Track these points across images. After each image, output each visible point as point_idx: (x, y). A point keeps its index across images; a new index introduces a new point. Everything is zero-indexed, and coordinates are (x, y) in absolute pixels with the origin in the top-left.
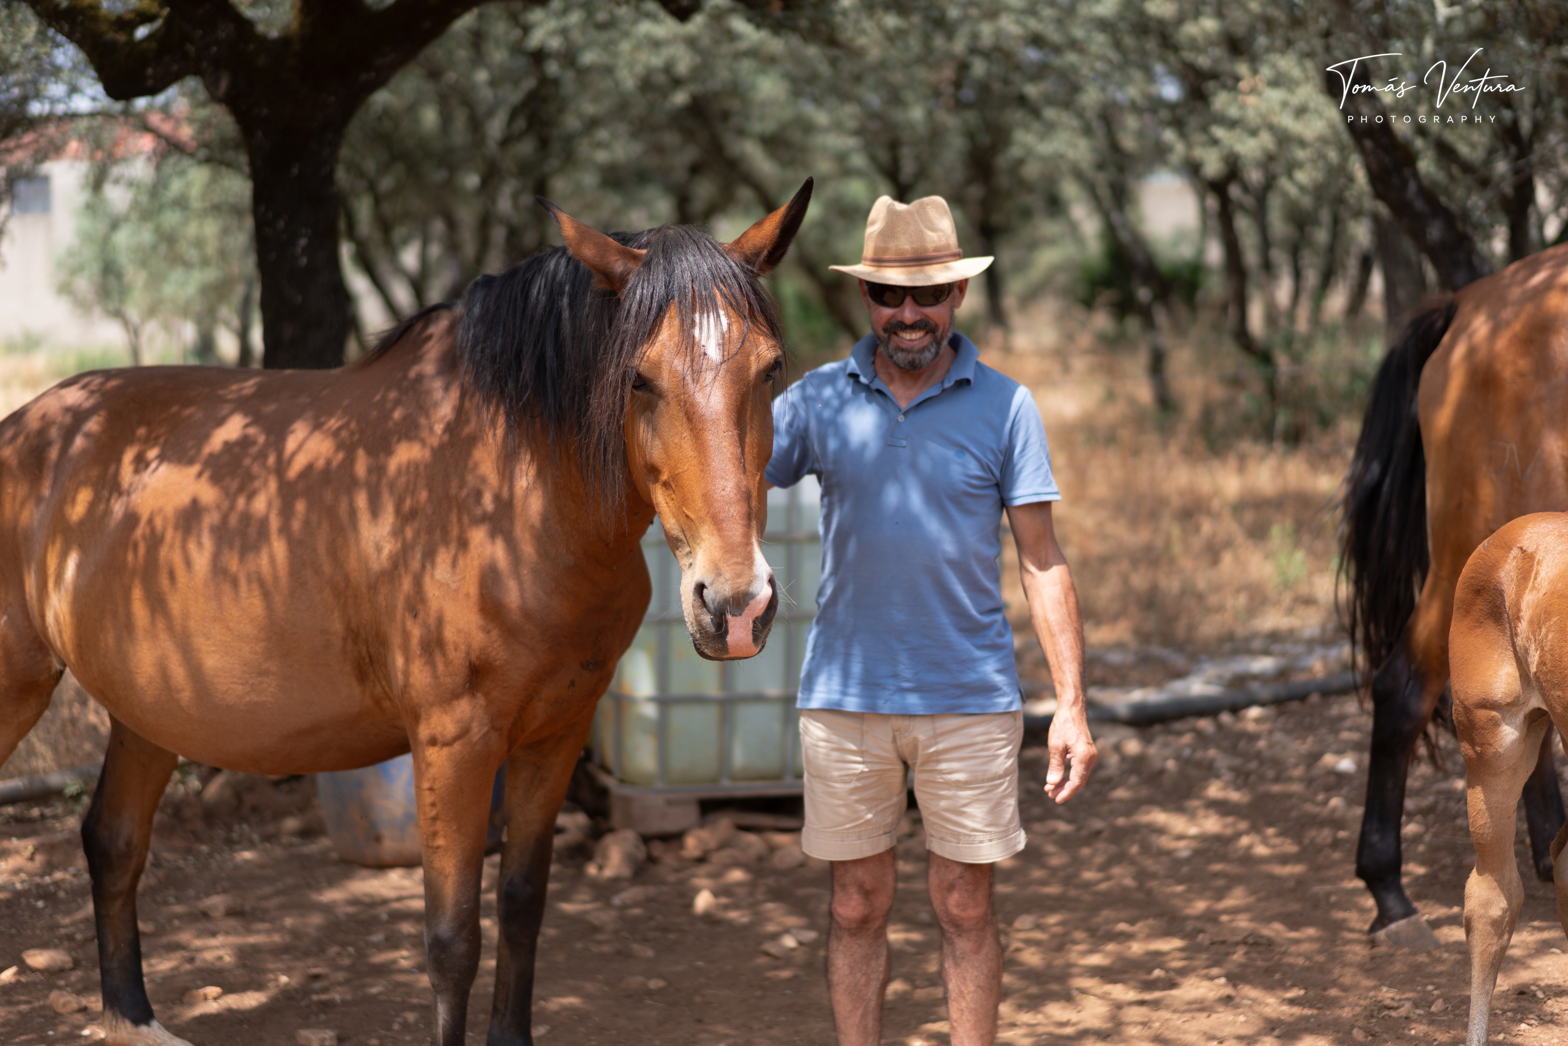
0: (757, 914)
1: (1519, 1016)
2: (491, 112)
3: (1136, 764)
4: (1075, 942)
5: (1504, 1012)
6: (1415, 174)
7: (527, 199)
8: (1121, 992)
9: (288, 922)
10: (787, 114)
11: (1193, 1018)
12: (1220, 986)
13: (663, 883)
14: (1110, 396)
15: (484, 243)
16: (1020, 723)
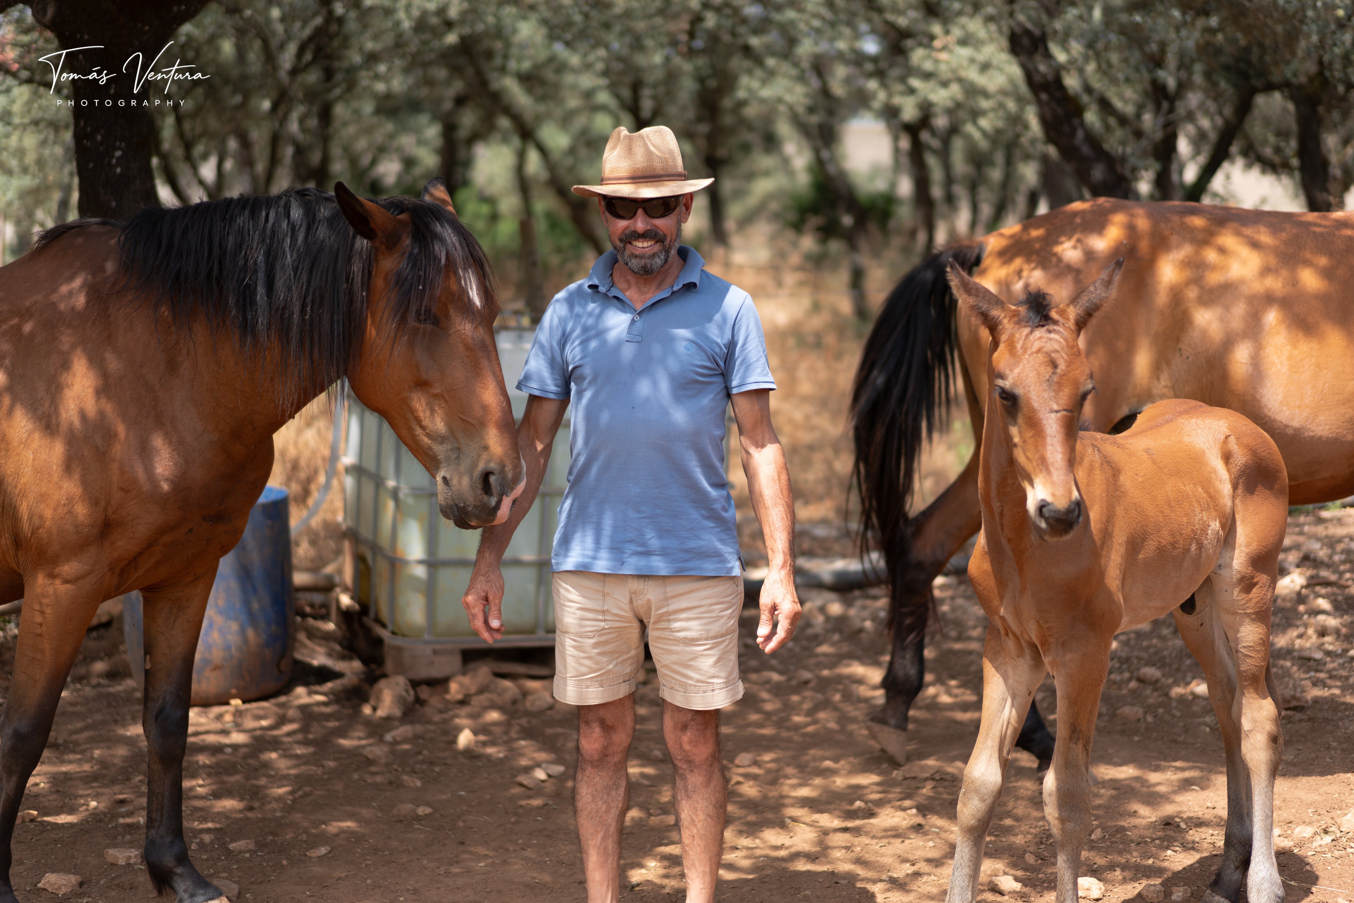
0: (511, 750)
1: (1166, 844)
2: (282, 46)
3: (839, 624)
4: (787, 777)
5: (1153, 840)
6: (1082, 123)
7: (313, 122)
8: (827, 820)
9: (97, 753)
10: (543, 55)
11: (889, 843)
12: (913, 815)
13: (429, 722)
14: (816, 307)
15: (274, 161)
16: (741, 589)
